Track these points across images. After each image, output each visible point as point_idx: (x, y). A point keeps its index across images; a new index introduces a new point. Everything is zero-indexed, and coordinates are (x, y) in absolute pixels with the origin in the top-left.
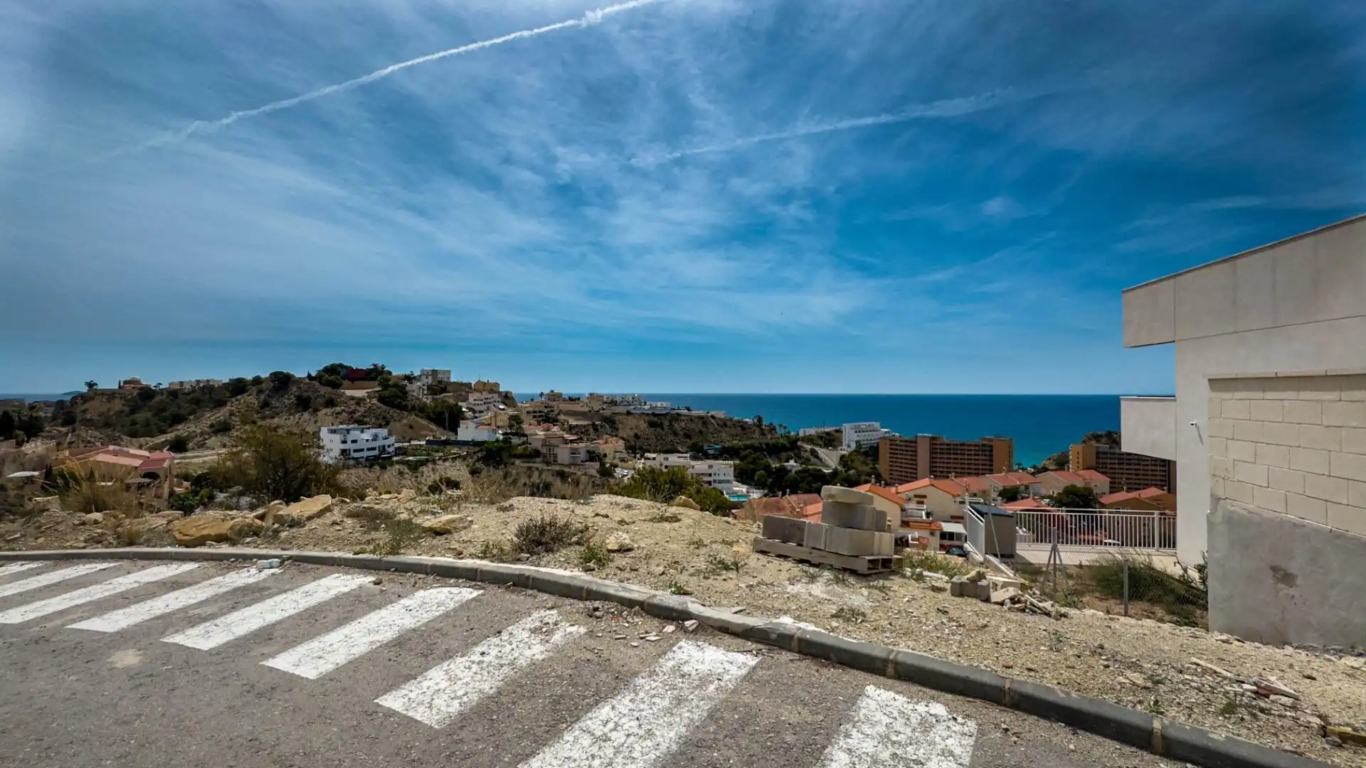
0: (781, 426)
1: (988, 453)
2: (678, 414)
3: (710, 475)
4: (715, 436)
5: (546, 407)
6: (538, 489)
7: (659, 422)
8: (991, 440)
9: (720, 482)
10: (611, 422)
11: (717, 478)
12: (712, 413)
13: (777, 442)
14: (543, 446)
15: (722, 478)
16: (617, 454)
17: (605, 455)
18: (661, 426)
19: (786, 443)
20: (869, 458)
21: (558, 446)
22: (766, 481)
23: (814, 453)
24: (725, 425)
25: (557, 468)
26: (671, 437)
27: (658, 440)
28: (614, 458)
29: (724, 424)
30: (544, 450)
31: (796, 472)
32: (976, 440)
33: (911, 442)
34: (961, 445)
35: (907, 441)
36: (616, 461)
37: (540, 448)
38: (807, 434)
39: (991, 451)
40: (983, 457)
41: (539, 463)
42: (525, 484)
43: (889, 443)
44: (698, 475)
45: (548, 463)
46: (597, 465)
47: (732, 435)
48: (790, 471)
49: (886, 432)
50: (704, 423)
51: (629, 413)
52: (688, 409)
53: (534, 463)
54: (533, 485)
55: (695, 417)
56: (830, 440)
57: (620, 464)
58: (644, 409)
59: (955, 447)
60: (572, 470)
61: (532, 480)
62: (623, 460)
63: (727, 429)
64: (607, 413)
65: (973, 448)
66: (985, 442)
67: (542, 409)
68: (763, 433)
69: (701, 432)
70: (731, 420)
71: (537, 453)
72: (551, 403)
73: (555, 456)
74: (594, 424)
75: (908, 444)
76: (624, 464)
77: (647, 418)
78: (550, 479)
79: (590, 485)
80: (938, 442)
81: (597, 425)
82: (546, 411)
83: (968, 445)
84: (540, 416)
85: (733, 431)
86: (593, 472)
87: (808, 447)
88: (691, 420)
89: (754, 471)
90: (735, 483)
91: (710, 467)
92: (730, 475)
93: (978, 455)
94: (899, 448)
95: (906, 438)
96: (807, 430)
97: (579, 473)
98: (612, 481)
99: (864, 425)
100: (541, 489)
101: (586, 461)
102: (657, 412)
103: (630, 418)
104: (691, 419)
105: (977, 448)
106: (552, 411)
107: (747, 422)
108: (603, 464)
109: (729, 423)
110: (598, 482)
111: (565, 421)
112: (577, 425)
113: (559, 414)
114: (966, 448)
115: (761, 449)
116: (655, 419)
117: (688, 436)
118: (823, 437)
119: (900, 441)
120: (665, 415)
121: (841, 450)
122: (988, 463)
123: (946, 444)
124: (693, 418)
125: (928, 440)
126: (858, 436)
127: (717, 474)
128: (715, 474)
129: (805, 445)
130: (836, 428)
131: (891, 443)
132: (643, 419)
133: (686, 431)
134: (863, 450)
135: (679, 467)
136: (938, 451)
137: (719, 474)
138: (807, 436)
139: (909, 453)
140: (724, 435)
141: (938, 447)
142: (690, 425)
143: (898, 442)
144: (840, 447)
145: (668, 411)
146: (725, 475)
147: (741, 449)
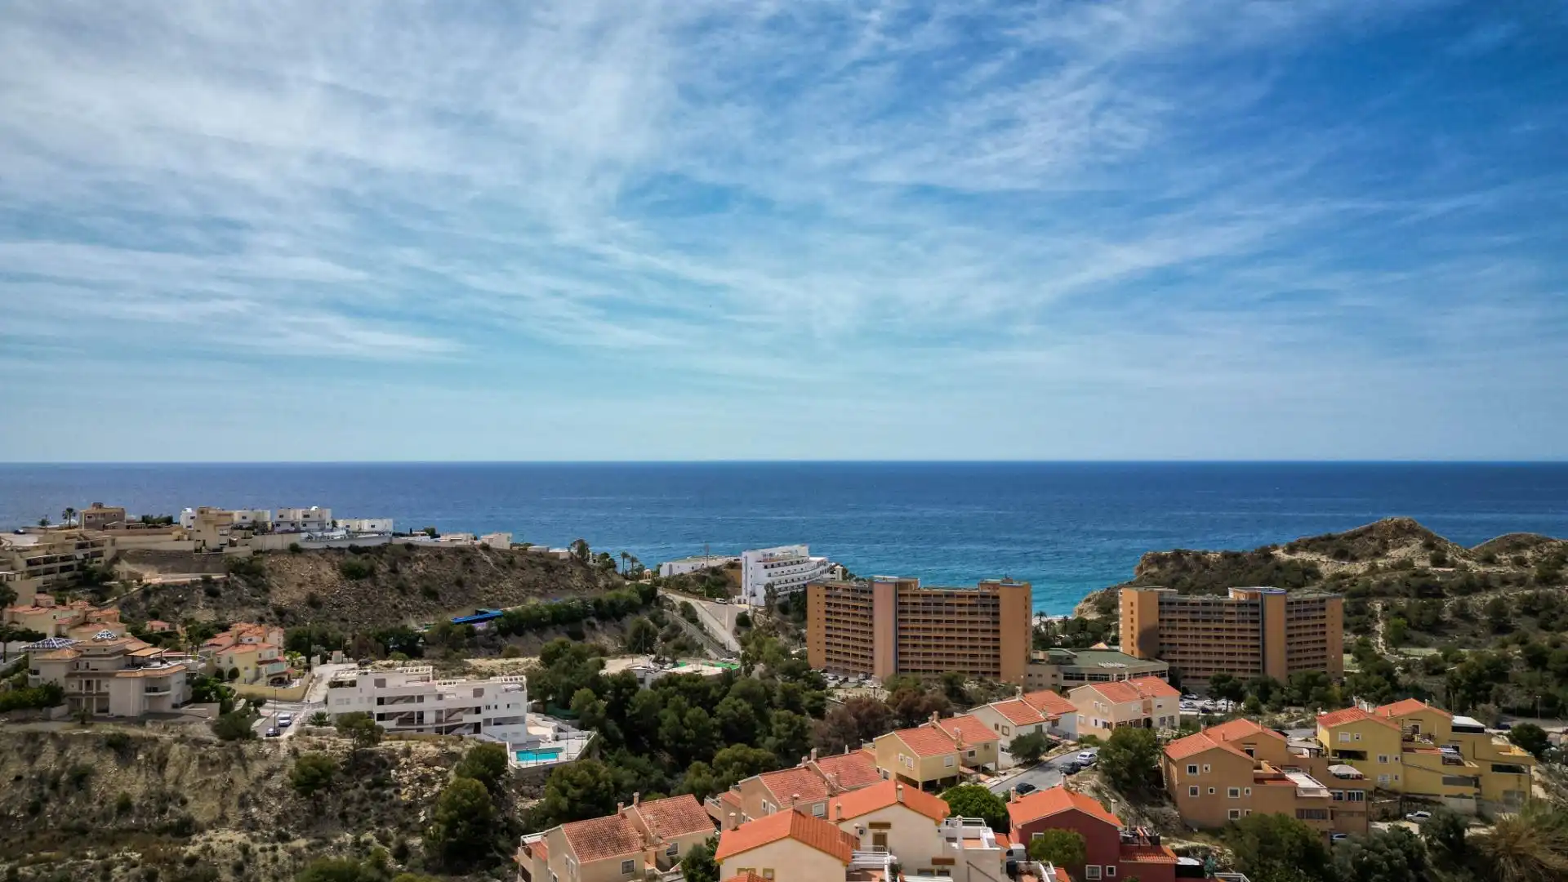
0: (625, 555)
1: (991, 610)
2: (409, 546)
3: (478, 710)
4: (490, 587)
5: (81, 546)
6: (55, 786)
7: (366, 565)
8: (995, 586)
9: (498, 723)
10: (251, 571)
11: (492, 714)
12: (485, 539)
13: (618, 596)
14: (70, 676)
15: (503, 713)
16: (263, 667)
17: (234, 674)
18: (371, 573)
19: (636, 596)
20: (789, 617)
21: (111, 675)
22: (594, 710)
23: (688, 612)
24: (511, 562)
25: (108, 729)
26: (393, 598)
27: (363, 607)
28: (257, 678)
29: (508, 561)
30: (73, 687)
31: (654, 686)
32: (972, 586)
33: (864, 591)
34: (948, 596)
35: (856, 590)
36: (261, 688)
37: (62, 682)
38: (676, 572)
39: (996, 606)
40: (985, 618)
41: (60, 719)
42: (18, 778)
43: (823, 592)
44: (451, 713)
45: (84, 719)
46: (211, 710)
47: (524, 585)
48: (642, 681)
49: (819, 564)
50: (468, 562)
51: (295, 550)
52: (433, 534)
53: (47, 719)
54: (41, 779)
55: (447, 550)
56: (719, 584)
57: (270, 691)
58: (332, 539)
59: (937, 600)
60: (150, 730)
61: (38, 766)
62: (279, 681)
63: (516, 573)
64: (242, 552)
65: (967, 601)
66: (986, 591)
67: (72, 551)
68: (590, 578)
69: (460, 583)
70: (523, 551)
71: (53, 695)
72: (94, 535)
73: (104, 698)
74: (207, 580)
75: (857, 595)
76: (279, 691)
77: (338, 560)
78: (88, 758)
79: (194, 765)
80: (908, 592)
81: (216, 583)
82: (80, 555)
83: (959, 596)
84: (63, 569)
85: (529, 577)
86: (203, 731)
87: (678, 599)
88: (440, 558)
89: (570, 690)
90: (530, 718)
91: (478, 693)
92: (517, 705)
93: (975, 613)
94: (841, 602)
95: (854, 584)
96: (675, 565)
97: (167, 737)
98: (249, 748)
99: (779, 552)
100: (62, 789)
101: (185, 703)
102: (361, 544)
103: (299, 559)
104: (438, 555)
105: (973, 602)
106: (100, 554)
107: (556, 555)
108: (226, 709)
109: (517, 559)
110: (215, 755)
111: (132, 575)
112: (164, 586)
113: (116, 560)
114: (956, 601)
115: (586, 614)
116: (358, 560)
117: (431, 594)
118: (705, 577)
119: (844, 590)
120: (380, 550)
121: (739, 602)
122: (991, 627)
123: (923, 596)
124: (443, 552)
125: (892, 588)
126: (770, 575)
127: (492, 707)
128: (488, 707)
129: (672, 596)
130: (732, 559)
131: (828, 593)
132: (330, 561)
133: (425, 582)
134: (778, 601)
135: (410, 699)
136: (909, 608)
137: (496, 707)
138: (675, 576)
139: (859, 612)
140: (509, 585)
141: (908, 600)
142: (436, 569)
143: (840, 591)
144: (737, 598)
145: (386, 541)
146: (508, 706)
147: (544, 616)
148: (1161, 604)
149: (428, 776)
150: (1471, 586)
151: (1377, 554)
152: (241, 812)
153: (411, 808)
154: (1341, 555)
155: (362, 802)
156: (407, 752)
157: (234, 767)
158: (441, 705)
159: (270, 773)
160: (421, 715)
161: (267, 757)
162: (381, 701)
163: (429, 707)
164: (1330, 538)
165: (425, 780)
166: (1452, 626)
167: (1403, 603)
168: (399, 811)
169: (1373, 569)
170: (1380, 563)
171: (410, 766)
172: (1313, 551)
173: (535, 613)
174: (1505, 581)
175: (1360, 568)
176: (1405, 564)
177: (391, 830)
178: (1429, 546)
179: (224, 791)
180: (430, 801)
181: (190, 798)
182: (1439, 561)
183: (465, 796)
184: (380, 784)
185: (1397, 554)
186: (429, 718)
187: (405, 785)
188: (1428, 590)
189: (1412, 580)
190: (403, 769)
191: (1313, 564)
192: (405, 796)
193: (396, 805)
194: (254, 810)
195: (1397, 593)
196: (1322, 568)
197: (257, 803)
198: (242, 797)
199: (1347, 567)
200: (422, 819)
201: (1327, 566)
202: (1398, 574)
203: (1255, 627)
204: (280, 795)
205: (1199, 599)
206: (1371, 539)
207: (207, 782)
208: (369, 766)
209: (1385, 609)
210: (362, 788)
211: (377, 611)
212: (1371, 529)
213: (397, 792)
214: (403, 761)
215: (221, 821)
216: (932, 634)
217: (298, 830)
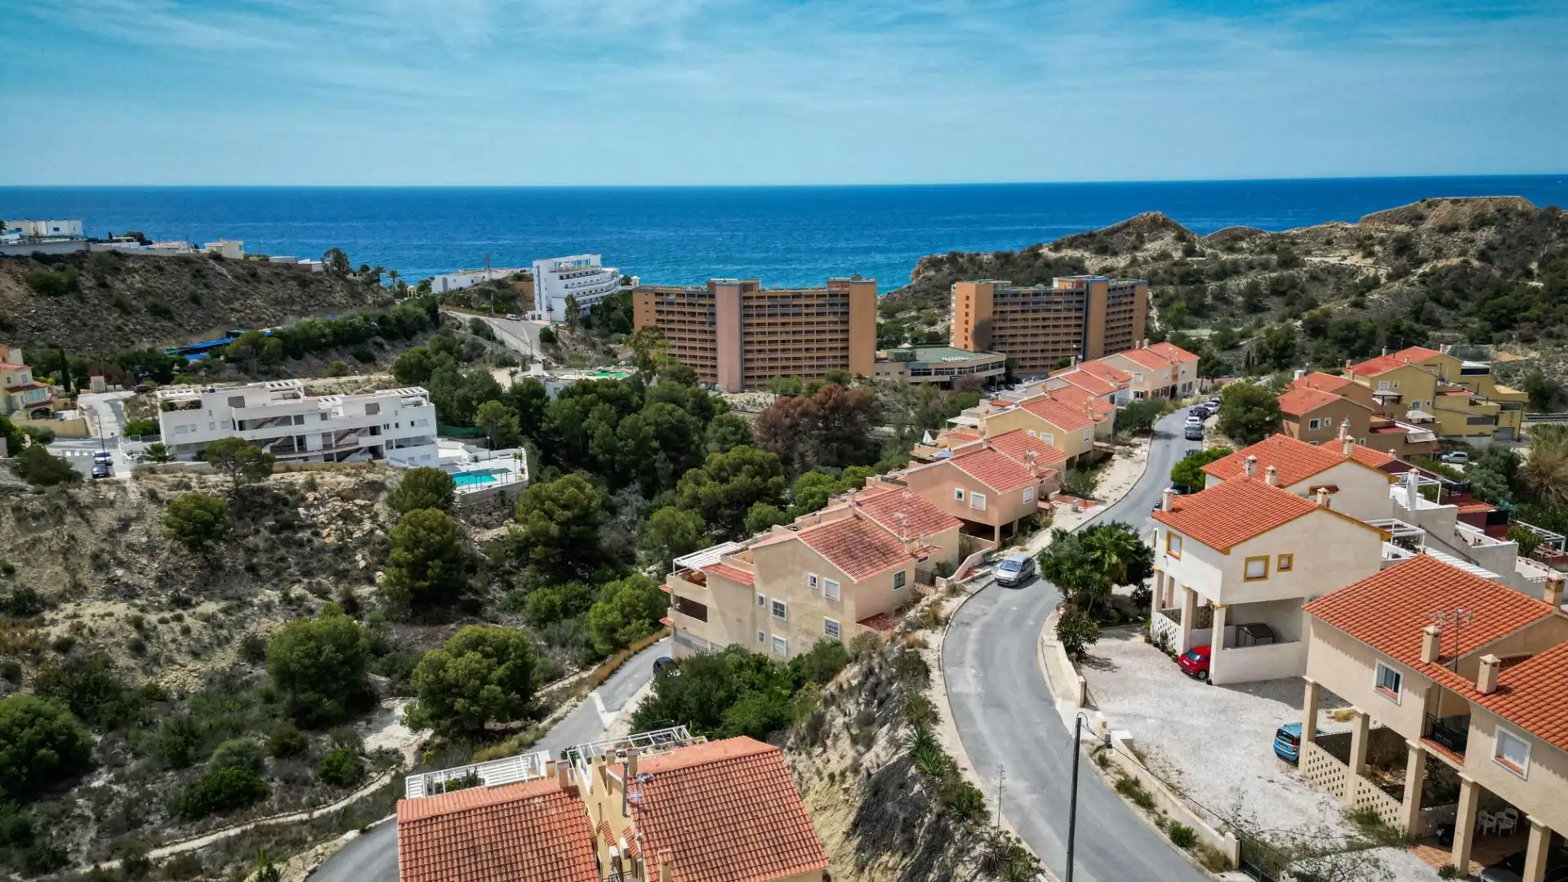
1: (839, 309)
2: (114, 253)
3: (374, 431)
4: (236, 305)
7: (65, 279)
8: (844, 284)
9: (401, 445)
11: (393, 435)
12: (207, 248)
15: (406, 432)
16: (18, 395)
18: (73, 287)
20: (595, 331)
24: (254, 275)
26: (114, 318)
27: (74, 330)
29: (251, 273)
32: (818, 285)
33: (701, 296)
35: (691, 295)
38: (452, 286)
39: (846, 305)
40: (832, 318)
43: (653, 299)
44: (341, 436)
47: (277, 302)
49: (613, 275)
50: (198, 274)
52: (143, 241)
55: (169, 260)
56: (510, 299)
59: (786, 301)
63: (264, 288)
65: (815, 302)
66: (835, 289)
68: (355, 295)
69: (195, 300)
70: (264, 262)
75: (692, 300)
77: (19, 270)
80: (754, 294)
83: (807, 296)
85: (282, 294)
87: (465, 317)
88: (160, 269)
90: (439, 441)
91: (373, 409)
92: (425, 422)
93: (822, 314)
94: (676, 309)
95: (690, 288)
96: (450, 278)
99: (572, 261)
102: (49, 251)
104: (157, 266)
105: (821, 301)
107: (308, 268)
109: (260, 270)
110: (36, 505)
114: (803, 301)
115: (370, 333)
116: (50, 271)
117: (159, 312)
118: (490, 291)
119: (679, 295)
120: (78, 258)
121: (533, 318)
122: (839, 327)
123: (769, 297)
124: (162, 263)
125: (736, 291)
126: (567, 287)
127: (392, 426)
128: (387, 427)
129: (453, 313)
130: (518, 271)
131: (659, 299)
132: (10, 272)
133: (150, 299)
134: (580, 315)
135: (285, 421)
136: (754, 312)
137: (397, 426)
138: (453, 291)
139: (697, 319)
140: (259, 302)
141: (754, 303)
142: (159, 283)
143: (672, 297)
144: (530, 313)
145: (82, 247)
146: (412, 424)
147: (324, 336)
148: (995, 296)
149: (350, 512)
150: (1224, 272)
151: (1135, 248)
152: (101, 576)
153: (341, 551)
154: (1103, 250)
155: (271, 549)
156: (312, 486)
157: (69, 519)
158: (326, 426)
159: (125, 524)
160: (301, 440)
161: (112, 503)
162: (242, 426)
163: (312, 429)
164: (1091, 235)
165: (346, 516)
166: (1213, 308)
167: (1171, 290)
168: (328, 557)
169: (1134, 261)
170: (1140, 255)
171: (322, 502)
172: (1076, 247)
173: (314, 332)
174: (1251, 267)
175: (1122, 261)
176: (1164, 255)
177: (326, 581)
178: (1181, 237)
179: (65, 552)
180: (364, 543)
181: (17, 565)
182: (1190, 251)
183: (431, 529)
184: (288, 526)
185: (1153, 247)
186: (314, 443)
187: (325, 526)
188: (1190, 278)
189: (1175, 270)
190: (312, 505)
191: (1081, 260)
192: (329, 537)
193: (322, 549)
194: (120, 572)
195: (1162, 282)
196: (1087, 263)
197: (121, 564)
198: (95, 557)
199: (1110, 262)
200: (362, 564)
201: (1092, 262)
202: (1162, 264)
203: (1079, 314)
204: (151, 550)
205: (1031, 289)
206: (1129, 234)
207: (36, 541)
208: (263, 506)
209: (1156, 296)
210: (265, 533)
211: (97, 335)
212: (1127, 225)
213: (317, 534)
214: (310, 496)
215: (77, 591)
216: (779, 338)
217: (196, 589)
